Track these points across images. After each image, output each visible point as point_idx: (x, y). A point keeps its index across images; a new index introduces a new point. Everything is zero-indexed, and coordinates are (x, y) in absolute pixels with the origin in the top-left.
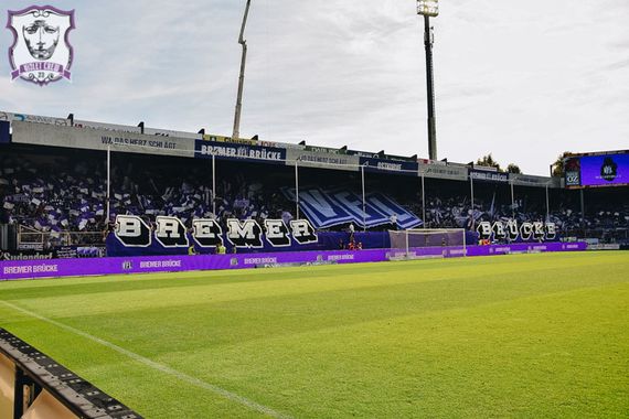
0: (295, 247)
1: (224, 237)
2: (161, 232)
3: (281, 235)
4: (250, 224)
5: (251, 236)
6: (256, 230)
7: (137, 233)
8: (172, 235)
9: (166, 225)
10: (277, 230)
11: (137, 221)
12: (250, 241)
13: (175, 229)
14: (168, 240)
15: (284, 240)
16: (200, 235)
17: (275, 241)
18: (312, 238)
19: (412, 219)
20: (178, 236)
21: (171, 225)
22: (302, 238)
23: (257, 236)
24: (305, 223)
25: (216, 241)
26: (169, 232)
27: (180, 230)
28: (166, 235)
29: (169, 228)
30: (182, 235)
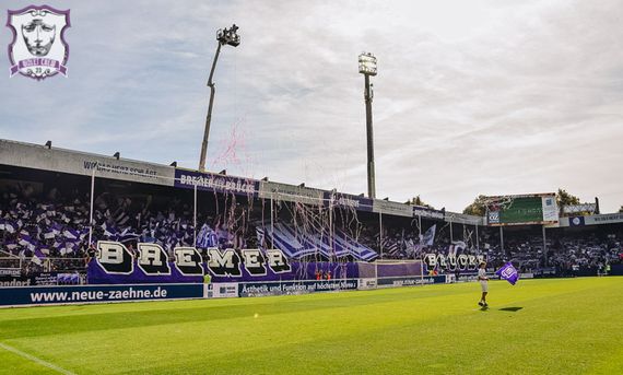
0: (271, 276)
1: (205, 265)
2: (144, 259)
3: (258, 265)
4: (229, 253)
5: (230, 265)
6: (235, 260)
7: (119, 260)
8: (154, 263)
9: (149, 252)
10: (255, 259)
11: (119, 248)
12: (229, 270)
13: (157, 256)
14: (151, 268)
15: (261, 270)
16: (182, 263)
17: (253, 270)
18: (286, 268)
19: (367, 252)
20: (160, 263)
21: (154, 252)
22: (277, 268)
23: (236, 265)
24: (278, 252)
25: (196, 269)
26: (151, 259)
27: (163, 258)
28: (149, 263)
29: (151, 255)
30: (164, 263)
